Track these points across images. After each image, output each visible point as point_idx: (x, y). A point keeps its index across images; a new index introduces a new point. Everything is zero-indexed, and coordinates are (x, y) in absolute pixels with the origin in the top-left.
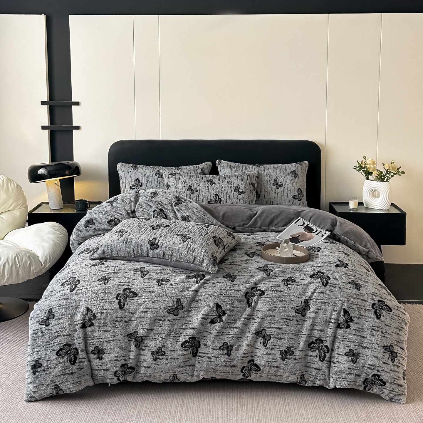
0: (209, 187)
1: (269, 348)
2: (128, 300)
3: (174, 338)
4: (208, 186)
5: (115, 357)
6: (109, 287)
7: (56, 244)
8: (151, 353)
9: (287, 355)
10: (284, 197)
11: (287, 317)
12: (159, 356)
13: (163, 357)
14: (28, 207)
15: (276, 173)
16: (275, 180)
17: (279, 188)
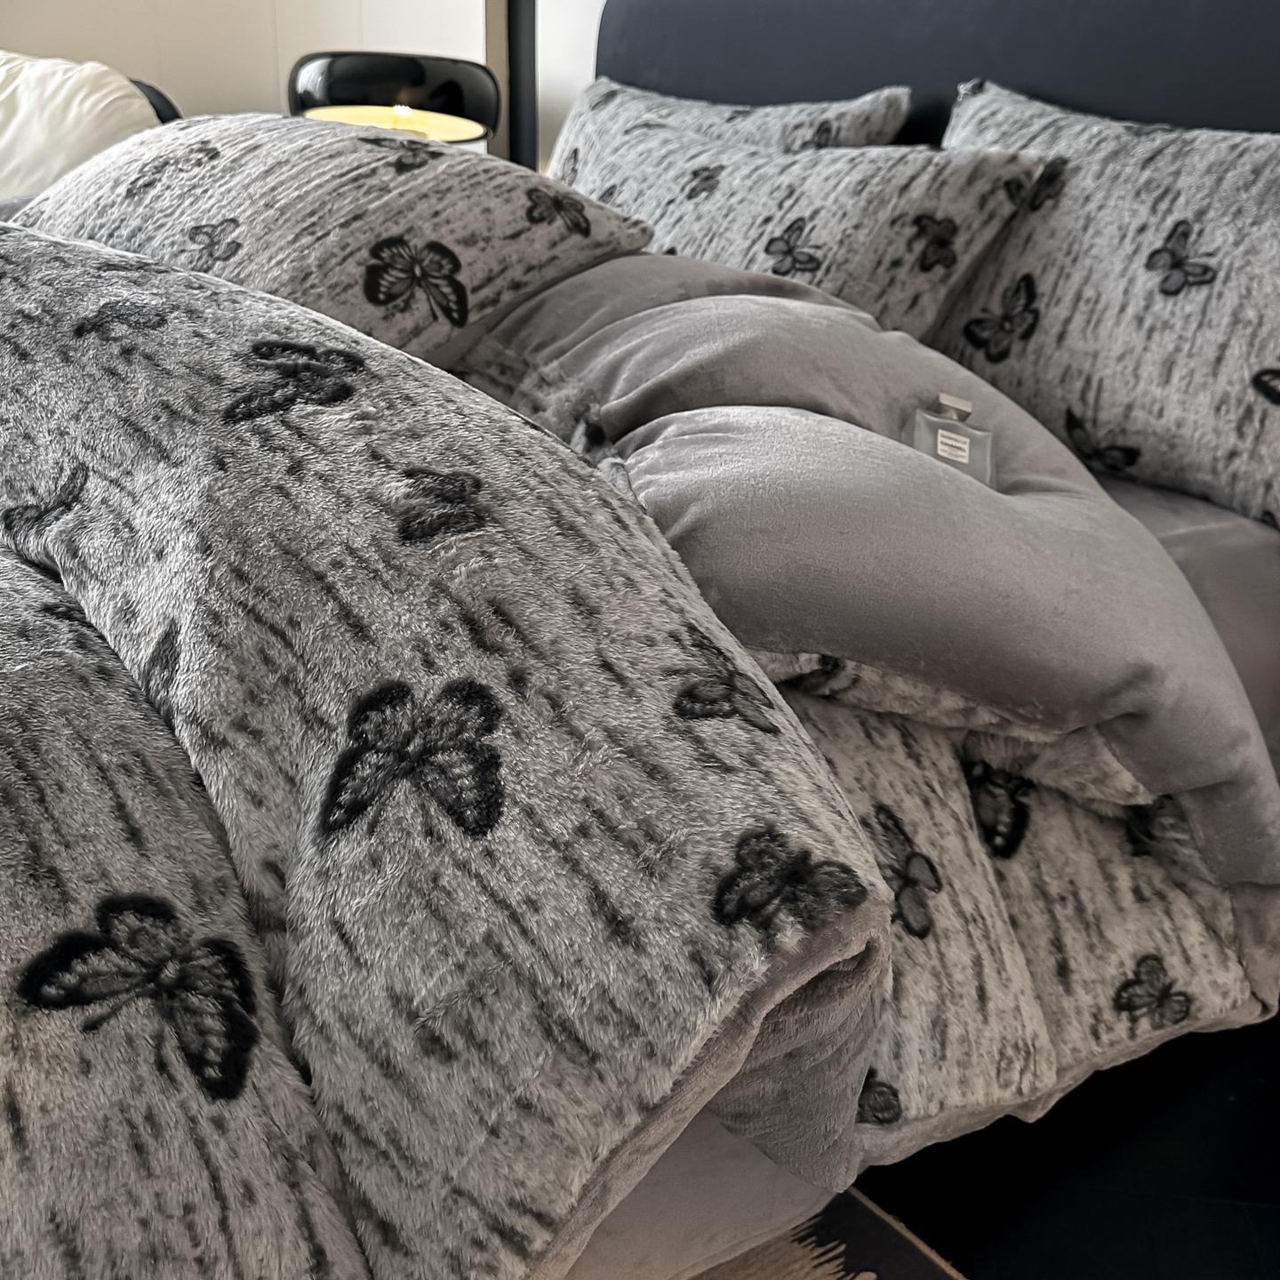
10: (1194, 363)
16: (1181, 229)
17: (1176, 292)
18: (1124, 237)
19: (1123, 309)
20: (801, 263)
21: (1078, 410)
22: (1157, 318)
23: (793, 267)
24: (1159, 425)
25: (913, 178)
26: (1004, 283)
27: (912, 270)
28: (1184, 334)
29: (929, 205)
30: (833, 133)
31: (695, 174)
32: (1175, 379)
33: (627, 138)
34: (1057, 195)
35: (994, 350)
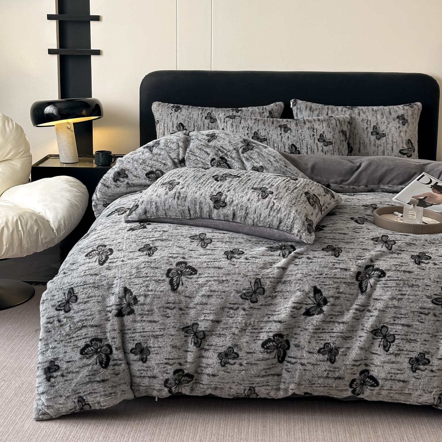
0: (283, 135)
1: (392, 354)
2: (183, 278)
3: (252, 335)
4: (281, 134)
5: (166, 359)
6: (155, 259)
7: (72, 206)
8: (217, 355)
9: (419, 365)
10: (388, 151)
11: (420, 310)
12: (230, 360)
13: (235, 361)
14: (31, 156)
15: (376, 117)
16: (375, 127)
17: (380, 139)
19: (370, 144)
20: (328, 143)
22: (378, 144)
28: (384, 146)
32: (386, 154)
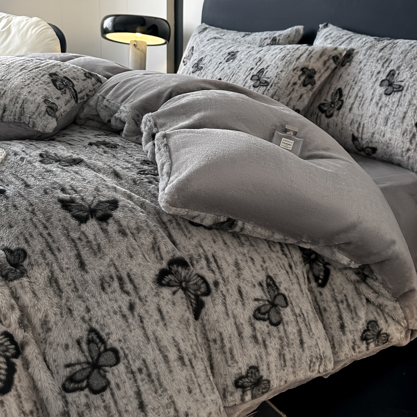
10: (395, 119)
16: (392, 73)
17: (390, 94)
18: (373, 75)
19: (372, 100)
20: (262, 83)
21: (356, 134)
22: (383, 103)
23: (260, 85)
24: (383, 140)
25: (301, 55)
26: (332, 91)
27: (300, 86)
28: (392, 108)
29: (306, 64)
30: (277, 41)
31: (229, 54)
32: (389, 124)
33: (208, 42)
34: (350, 61)
35: (328, 114)
